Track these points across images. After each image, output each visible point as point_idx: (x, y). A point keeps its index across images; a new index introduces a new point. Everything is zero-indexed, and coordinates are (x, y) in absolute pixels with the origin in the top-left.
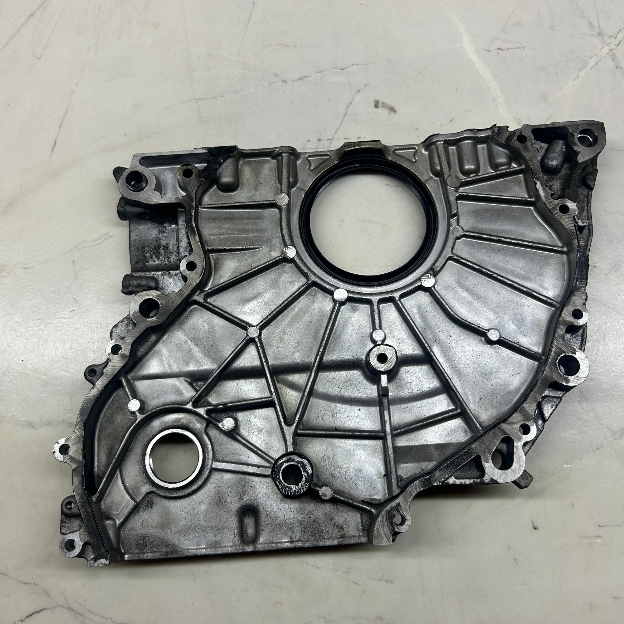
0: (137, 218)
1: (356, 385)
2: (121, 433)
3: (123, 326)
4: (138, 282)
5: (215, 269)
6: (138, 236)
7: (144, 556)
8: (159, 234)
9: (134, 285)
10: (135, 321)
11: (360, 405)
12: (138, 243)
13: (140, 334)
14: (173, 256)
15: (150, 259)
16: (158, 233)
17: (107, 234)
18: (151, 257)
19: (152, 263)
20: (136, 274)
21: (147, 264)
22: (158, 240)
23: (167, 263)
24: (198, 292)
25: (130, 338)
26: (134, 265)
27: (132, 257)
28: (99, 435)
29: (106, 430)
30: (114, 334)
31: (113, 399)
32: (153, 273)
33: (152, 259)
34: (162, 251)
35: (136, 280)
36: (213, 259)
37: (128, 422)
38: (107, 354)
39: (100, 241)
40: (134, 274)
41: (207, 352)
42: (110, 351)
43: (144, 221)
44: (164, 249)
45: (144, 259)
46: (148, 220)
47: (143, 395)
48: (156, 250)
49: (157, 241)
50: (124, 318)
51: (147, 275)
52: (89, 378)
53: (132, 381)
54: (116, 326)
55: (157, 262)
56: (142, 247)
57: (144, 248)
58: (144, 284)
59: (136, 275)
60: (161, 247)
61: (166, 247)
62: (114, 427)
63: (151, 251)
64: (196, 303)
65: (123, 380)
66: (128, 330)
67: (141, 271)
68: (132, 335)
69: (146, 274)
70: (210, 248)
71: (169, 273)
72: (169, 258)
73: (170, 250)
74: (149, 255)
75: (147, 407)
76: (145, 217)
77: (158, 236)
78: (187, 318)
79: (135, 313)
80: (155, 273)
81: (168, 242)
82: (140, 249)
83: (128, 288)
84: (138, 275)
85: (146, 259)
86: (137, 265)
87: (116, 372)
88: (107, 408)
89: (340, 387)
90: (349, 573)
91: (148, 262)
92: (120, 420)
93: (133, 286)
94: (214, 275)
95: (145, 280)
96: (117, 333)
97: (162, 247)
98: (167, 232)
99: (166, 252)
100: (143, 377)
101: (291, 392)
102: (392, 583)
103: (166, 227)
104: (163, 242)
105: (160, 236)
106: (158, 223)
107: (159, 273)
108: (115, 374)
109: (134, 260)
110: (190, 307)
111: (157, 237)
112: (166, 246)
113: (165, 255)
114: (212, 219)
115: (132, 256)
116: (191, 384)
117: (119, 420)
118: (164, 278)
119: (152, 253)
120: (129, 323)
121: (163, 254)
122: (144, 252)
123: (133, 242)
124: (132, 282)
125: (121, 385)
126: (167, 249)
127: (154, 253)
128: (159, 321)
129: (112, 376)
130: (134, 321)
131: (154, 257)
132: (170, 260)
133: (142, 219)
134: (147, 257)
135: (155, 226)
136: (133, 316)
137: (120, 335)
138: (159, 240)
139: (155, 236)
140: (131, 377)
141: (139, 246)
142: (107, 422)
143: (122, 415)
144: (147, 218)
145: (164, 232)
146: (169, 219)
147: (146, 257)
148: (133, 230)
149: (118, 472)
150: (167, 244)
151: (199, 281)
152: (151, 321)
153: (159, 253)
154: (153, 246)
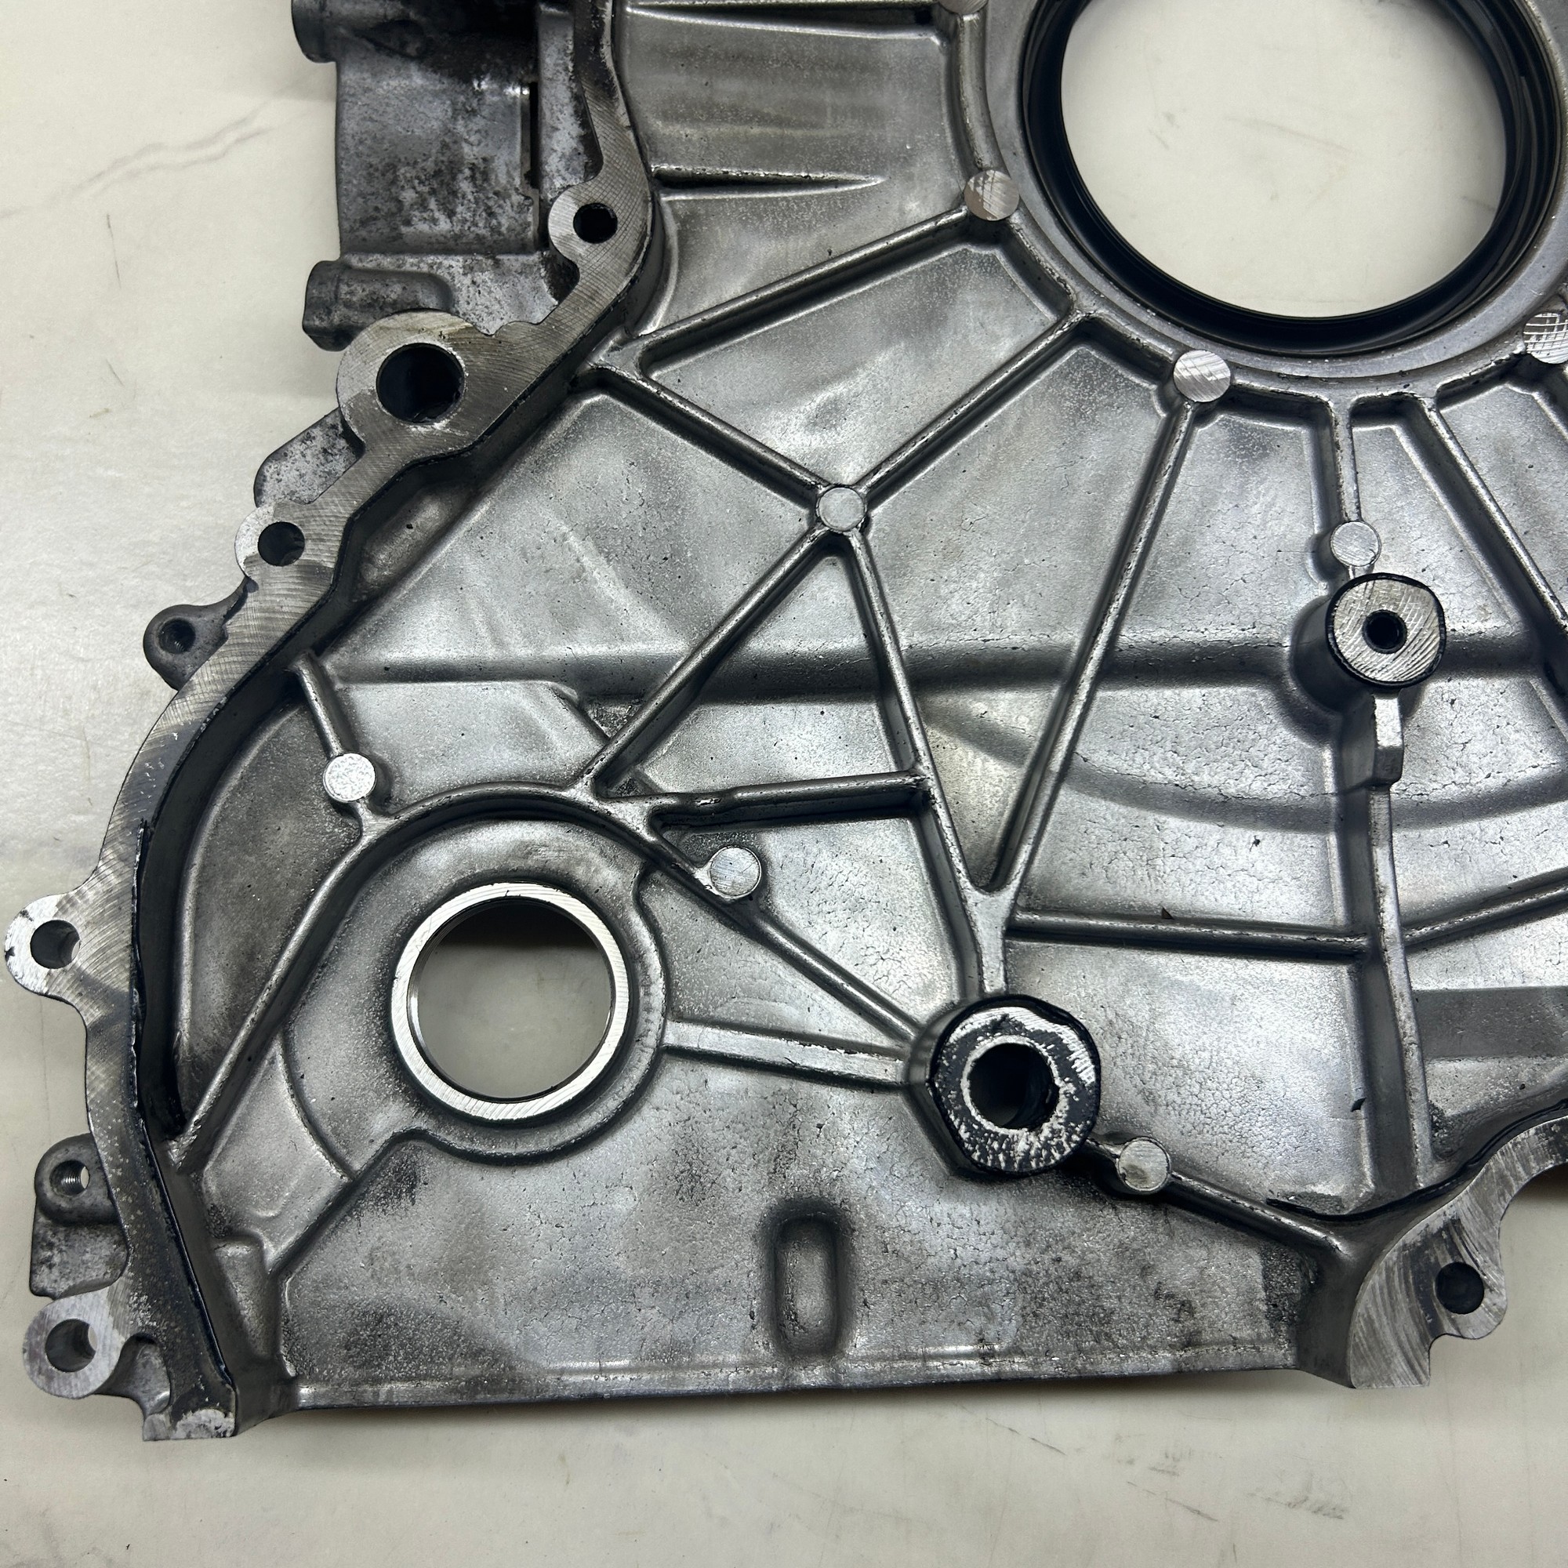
0: (370, 46)
1: (1247, 745)
2: (292, 893)
3: (308, 458)
4: (369, 289)
5: (681, 255)
6: (371, 119)
7: (376, 1394)
8: (454, 118)
9: (355, 299)
10: (360, 429)
11: (1260, 823)
12: (370, 148)
13: (380, 483)
14: (508, 208)
15: (417, 213)
16: (450, 113)
17: (243, 121)
18: (422, 205)
19: (424, 227)
20: (361, 260)
21: (404, 229)
22: (449, 143)
23: (482, 232)
24: (618, 337)
25: (336, 500)
26: (352, 230)
27: (344, 200)
28: (198, 895)
29: (228, 875)
30: (268, 487)
31: (262, 751)
32: (430, 259)
33: (425, 215)
34: (465, 187)
35: (362, 281)
36: (675, 215)
37: (322, 847)
38: (242, 560)
39: (215, 149)
40: (354, 261)
41: (648, 585)
42: (254, 549)
43: (397, 61)
44: (473, 178)
45: (394, 210)
46: (411, 58)
47: (385, 744)
48: (442, 181)
49: (445, 146)
50: (314, 426)
51: (407, 267)
52: (165, 656)
53: (339, 686)
54: (279, 455)
55: (444, 225)
56: (388, 165)
57: (392, 167)
58: (393, 296)
59: (360, 265)
60: (461, 171)
61: (481, 173)
62: (264, 865)
63: (421, 182)
64: (606, 381)
65: (305, 672)
66: (329, 473)
67: (383, 253)
68: (346, 486)
69: (404, 264)
70: (665, 167)
71: (497, 264)
72: (491, 214)
73: (497, 182)
74: (414, 195)
75: (402, 791)
76: (404, 45)
77: (450, 126)
78: (565, 446)
79: (358, 397)
80: (440, 259)
81: (488, 152)
82: (377, 170)
83: (329, 313)
84: (369, 266)
85: (400, 209)
86: (363, 233)
87: (280, 634)
88: (236, 789)
89: (1181, 750)
90: (1174, 1474)
91: (408, 223)
92: (286, 838)
93: (348, 305)
94: (678, 281)
95: (399, 282)
96: (282, 483)
97: (467, 172)
98: (486, 112)
99: (479, 189)
100: (386, 669)
101: (978, 761)
102: (1340, 1518)
103: (482, 93)
104: (470, 153)
105: (460, 127)
106: (451, 76)
107: (456, 263)
108: (273, 642)
109: (354, 211)
110: (578, 400)
111: (448, 131)
112: (482, 166)
113: (477, 203)
114: (675, 55)
115: (347, 195)
116: (579, 709)
117: (284, 837)
118: (474, 283)
119: (426, 189)
120: (333, 446)
121: (470, 197)
122: (394, 182)
123: (350, 142)
124: (344, 288)
125: (297, 697)
126: (486, 179)
127: (433, 192)
128: (461, 439)
129: (263, 651)
130: (355, 430)
131: (432, 204)
132: (494, 222)
133: (391, 52)
134: (407, 204)
135: (439, 87)
136: (351, 409)
137: (293, 493)
138: (455, 142)
139: (436, 124)
140: (336, 667)
141: (374, 161)
142: (232, 844)
143: (298, 819)
144: (411, 50)
145: (473, 113)
146: (498, 61)
147: (400, 202)
148: (353, 95)
149: (276, 1049)
150: (485, 160)
151: (625, 283)
152: (430, 435)
153: (454, 193)
154: (430, 165)
